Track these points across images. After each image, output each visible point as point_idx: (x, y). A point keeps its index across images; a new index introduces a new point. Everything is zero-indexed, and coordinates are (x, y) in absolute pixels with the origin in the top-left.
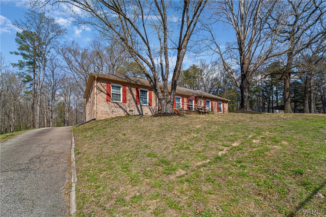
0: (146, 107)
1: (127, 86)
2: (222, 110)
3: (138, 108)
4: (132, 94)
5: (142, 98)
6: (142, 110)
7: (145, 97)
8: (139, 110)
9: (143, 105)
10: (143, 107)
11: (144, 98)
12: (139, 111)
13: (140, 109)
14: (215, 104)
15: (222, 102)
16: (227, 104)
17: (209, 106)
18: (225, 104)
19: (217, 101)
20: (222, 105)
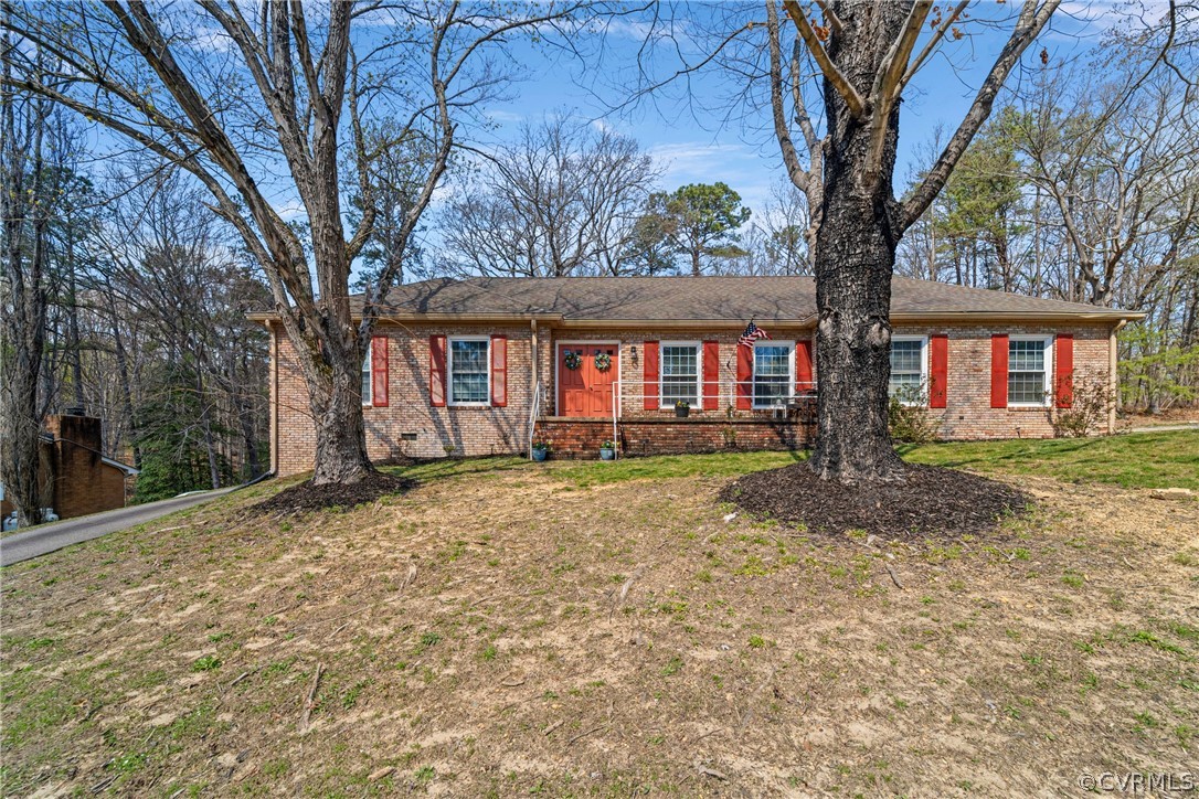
0: (478, 416)
1: (392, 337)
2: (1048, 387)
3: (439, 424)
4: (414, 367)
5: (464, 375)
6: (456, 430)
7: (476, 372)
8: (444, 432)
9: (463, 408)
10: (460, 415)
11: (474, 376)
12: (442, 434)
13: (447, 426)
14: (976, 351)
15: (1053, 332)
16: (1104, 344)
17: (916, 372)
18: (1082, 342)
19: (995, 332)
20: (1049, 352)
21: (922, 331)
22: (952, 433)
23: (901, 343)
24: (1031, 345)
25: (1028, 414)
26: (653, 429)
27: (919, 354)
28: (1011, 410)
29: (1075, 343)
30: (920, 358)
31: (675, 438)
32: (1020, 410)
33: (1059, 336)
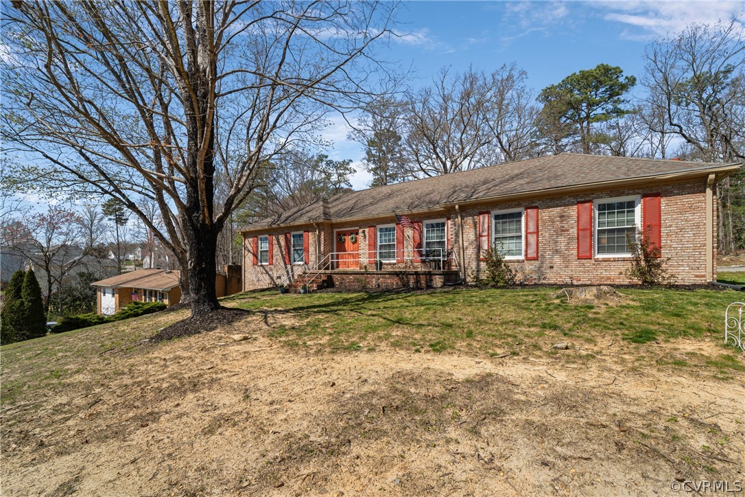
0: (300, 268)
1: (274, 235)
3: (287, 272)
4: (280, 247)
5: (297, 250)
9: (295, 265)
10: (294, 268)
13: (290, 274)
14: (563, 216)
15: (638, 193)
16: (700, 197)
17: (518, 234)
18: (672, 198)
19: (580, 200)
20: (638, 210)
21: (519, 205)
22: (545, 278)
23: (506, 215)
24: (621, 205)
25: (613, 263)
26: (344, 276)
27: (520, 221)
28: (597, 260)
29: (664, 201)
30: (520, 225)
31: (353, 282)
32: (605, 260)
33: (644, 196)
